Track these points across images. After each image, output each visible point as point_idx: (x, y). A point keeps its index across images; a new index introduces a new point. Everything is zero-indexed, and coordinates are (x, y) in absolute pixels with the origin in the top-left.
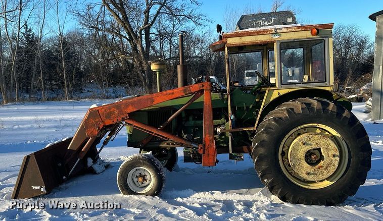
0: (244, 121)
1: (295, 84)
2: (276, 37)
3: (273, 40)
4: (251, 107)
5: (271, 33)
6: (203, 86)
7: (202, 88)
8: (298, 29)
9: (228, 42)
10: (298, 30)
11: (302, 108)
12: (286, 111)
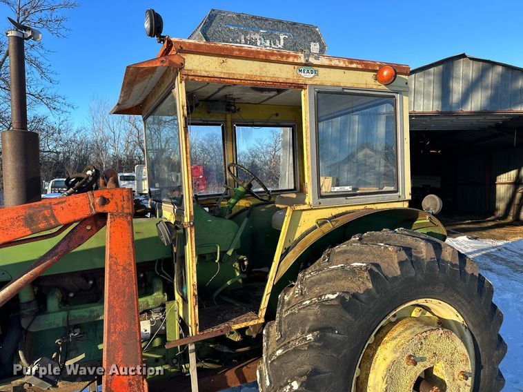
0: (217, 293)
1: (346, 195)
2: (306, 76)
3: (301, 82)
4: (230, 253)
5: (296, 61)
6: (105, 201)
7: (100, 210)
8: (352, 63)
9: (188, 66)
10: (350, 66)
11: (401, 263)
12: (366, 274)
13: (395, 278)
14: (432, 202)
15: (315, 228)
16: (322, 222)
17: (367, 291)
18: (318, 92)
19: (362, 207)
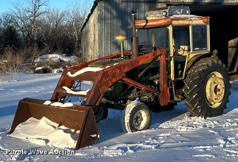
1: (198, 50)
2: (191, 23)
3: (189, 24)
5: (189, 19)
8: (199, 18)
9: (173, 23)
11: (212, 64)
12: (206, 65)
13: (211, 67)
14: (215, 52)
15: (193, 57)
16: (194, 56)
17: (207, 69)
18: (193, 26)
19: (200, 53)
